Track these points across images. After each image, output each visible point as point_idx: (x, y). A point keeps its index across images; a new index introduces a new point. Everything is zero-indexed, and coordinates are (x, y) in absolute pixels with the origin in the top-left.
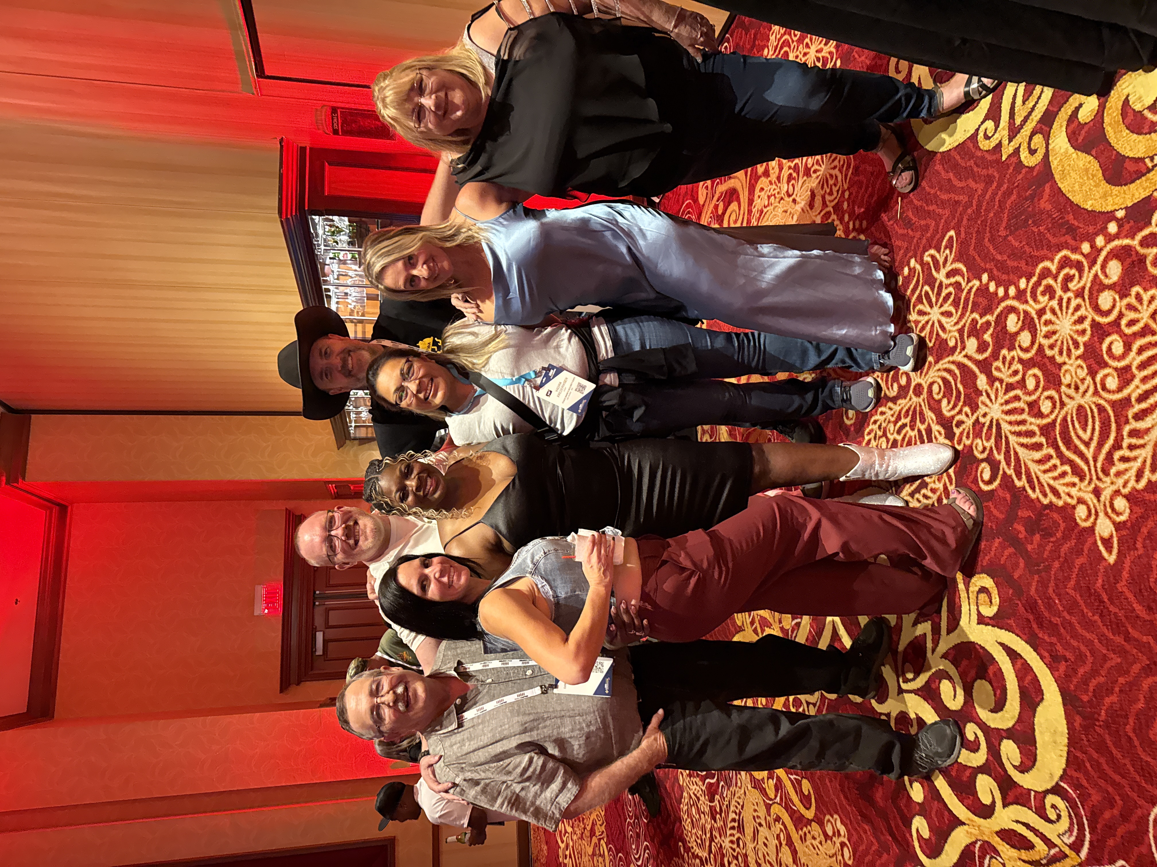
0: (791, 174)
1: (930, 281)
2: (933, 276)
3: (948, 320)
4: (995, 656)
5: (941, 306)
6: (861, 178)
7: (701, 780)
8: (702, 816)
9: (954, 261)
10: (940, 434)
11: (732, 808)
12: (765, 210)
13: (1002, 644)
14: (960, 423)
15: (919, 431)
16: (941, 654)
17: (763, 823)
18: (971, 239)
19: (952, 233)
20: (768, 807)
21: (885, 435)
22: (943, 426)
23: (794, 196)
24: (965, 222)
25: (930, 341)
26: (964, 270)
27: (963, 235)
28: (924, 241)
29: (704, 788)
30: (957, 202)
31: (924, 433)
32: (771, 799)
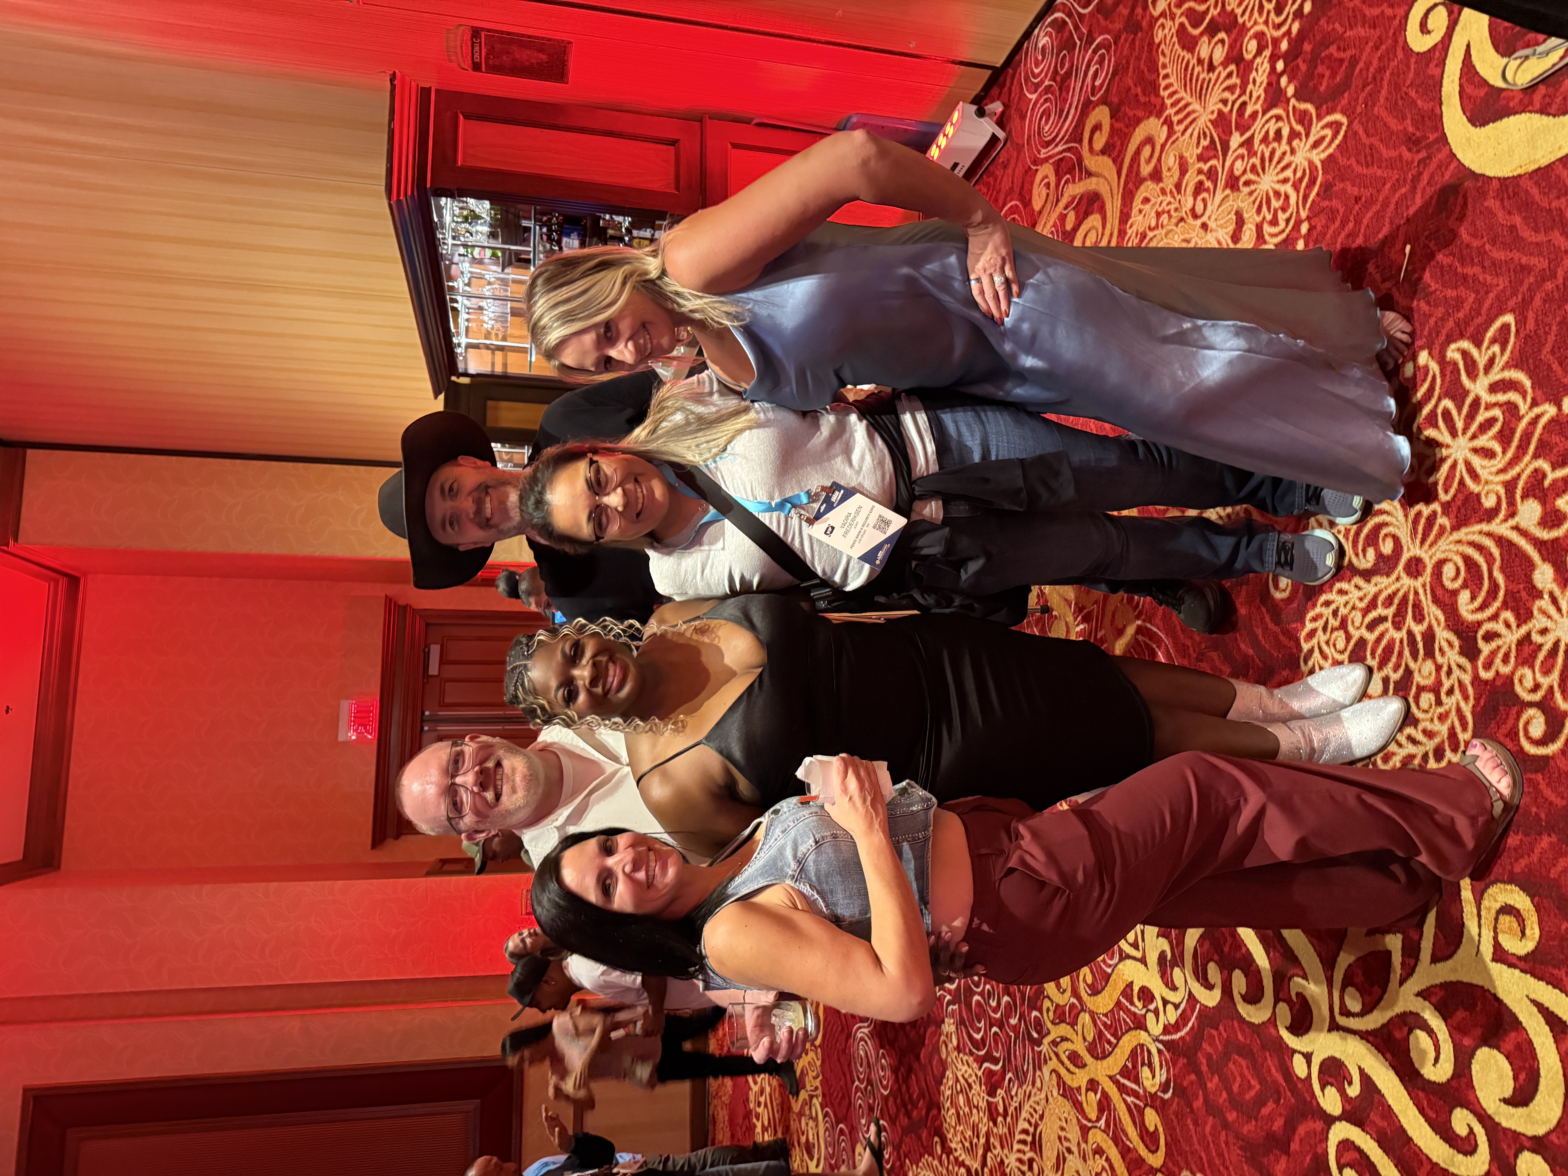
0: (1201, 183)
1: (1457, 394)
2: (1462, 386)
3: (1486, 462)
4: (1521, 1019)
5: (1474, 437)
6: (1335, 203)
7: (975, 1060)
8: (975, 1111)
9: (1507, 366)
10: (1451, 645)
11: (1024, 1115)
12: (1150, 234)
13: (1535, 1003)
14: (1490, 637)
15: (1410, 633)
16: (1417, 989)
17: (1075, 1149)
18: (1546, 333)
19: (1509, 318)
20: (1085, 1131)
21: (1343, 625)
22: (1457, 633)
23: (1204, 219)
24: (1537, 301)
25: (1446, 492)
26: (1528, 383)
27: (1531, 325)
28: (1451, 324)
29: (980, 1073)
30: (1525, 269)
31: (1419, 638)
32: (1090, 1121)
